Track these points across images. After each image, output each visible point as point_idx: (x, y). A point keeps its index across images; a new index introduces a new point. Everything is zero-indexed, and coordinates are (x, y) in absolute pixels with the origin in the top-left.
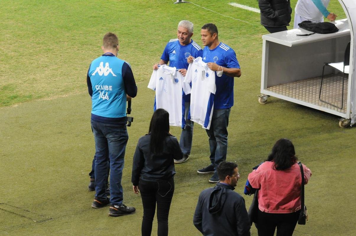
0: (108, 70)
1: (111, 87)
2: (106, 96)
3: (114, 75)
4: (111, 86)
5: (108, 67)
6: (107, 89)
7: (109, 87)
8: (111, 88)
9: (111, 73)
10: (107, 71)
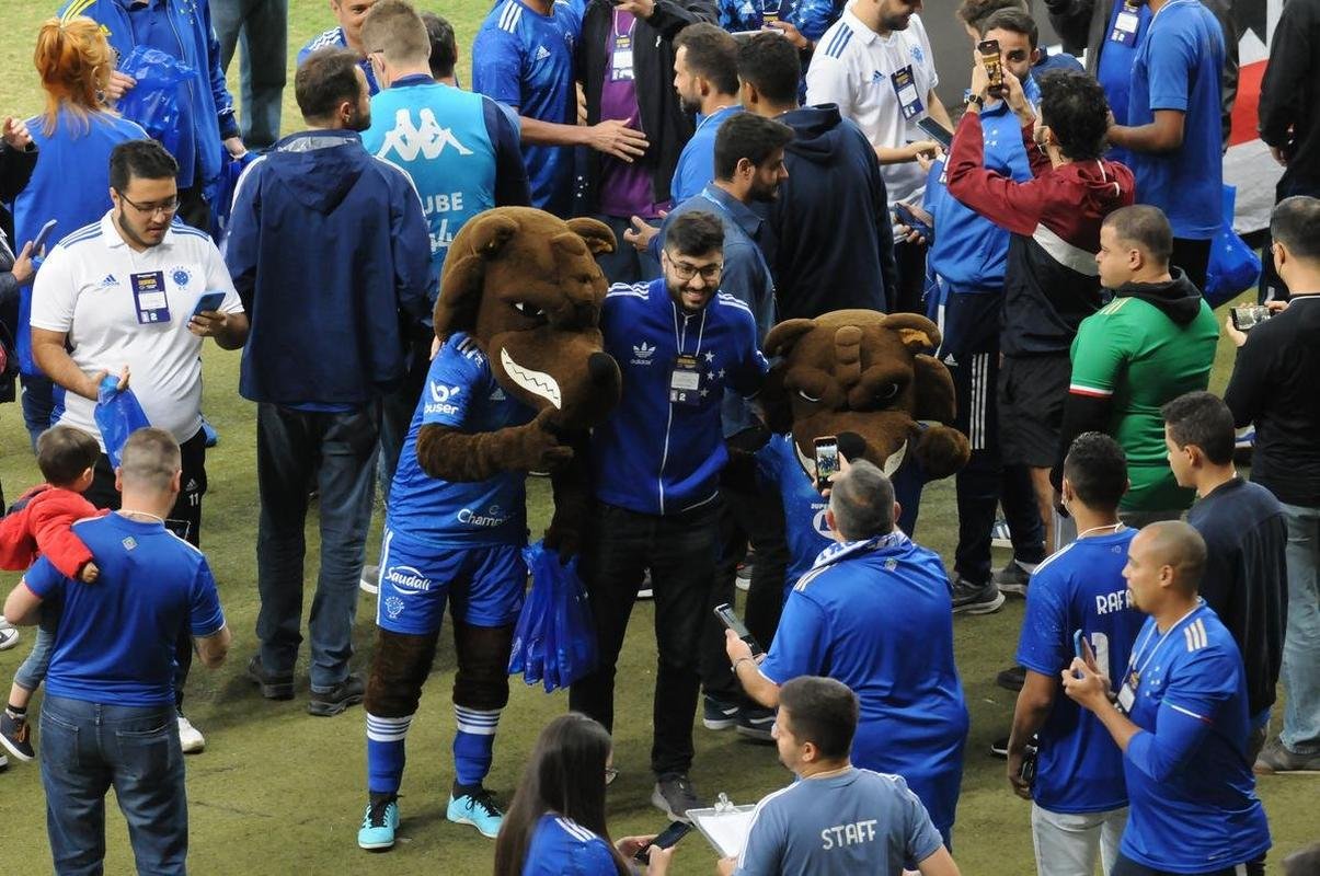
0: (436, 136)
1: (458, 198)
2: (441, 238)
3: (464, 151)
4: (460, 194)
5: (432, 124)
6: (443, 206)
7: (450, 199)
8: (460, 201)
9: (452, 144)
10: (433, 141)
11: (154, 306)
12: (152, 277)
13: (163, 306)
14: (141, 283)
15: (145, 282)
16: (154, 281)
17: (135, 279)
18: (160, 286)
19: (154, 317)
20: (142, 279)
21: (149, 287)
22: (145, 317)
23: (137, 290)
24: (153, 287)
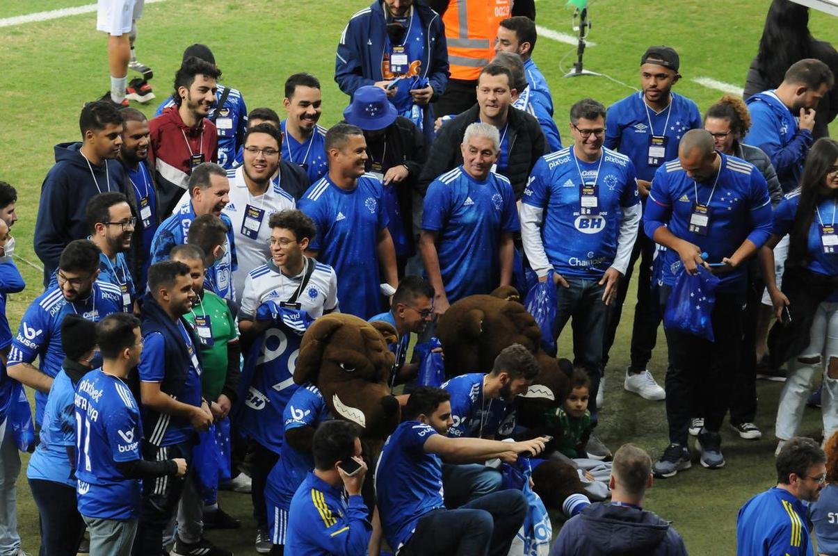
11: (251, 227)
12: (258, 212)
13: (257, 230)
14: (250, 211)
15: (253, 212)
16: (258, 214)
17: (248, 207)
18: (260, 219)
19: (249, 233)
20: (251, 209)
21: (254, 216)
22: (245, 230)
23: (247, 214)
24: (256, 217)
